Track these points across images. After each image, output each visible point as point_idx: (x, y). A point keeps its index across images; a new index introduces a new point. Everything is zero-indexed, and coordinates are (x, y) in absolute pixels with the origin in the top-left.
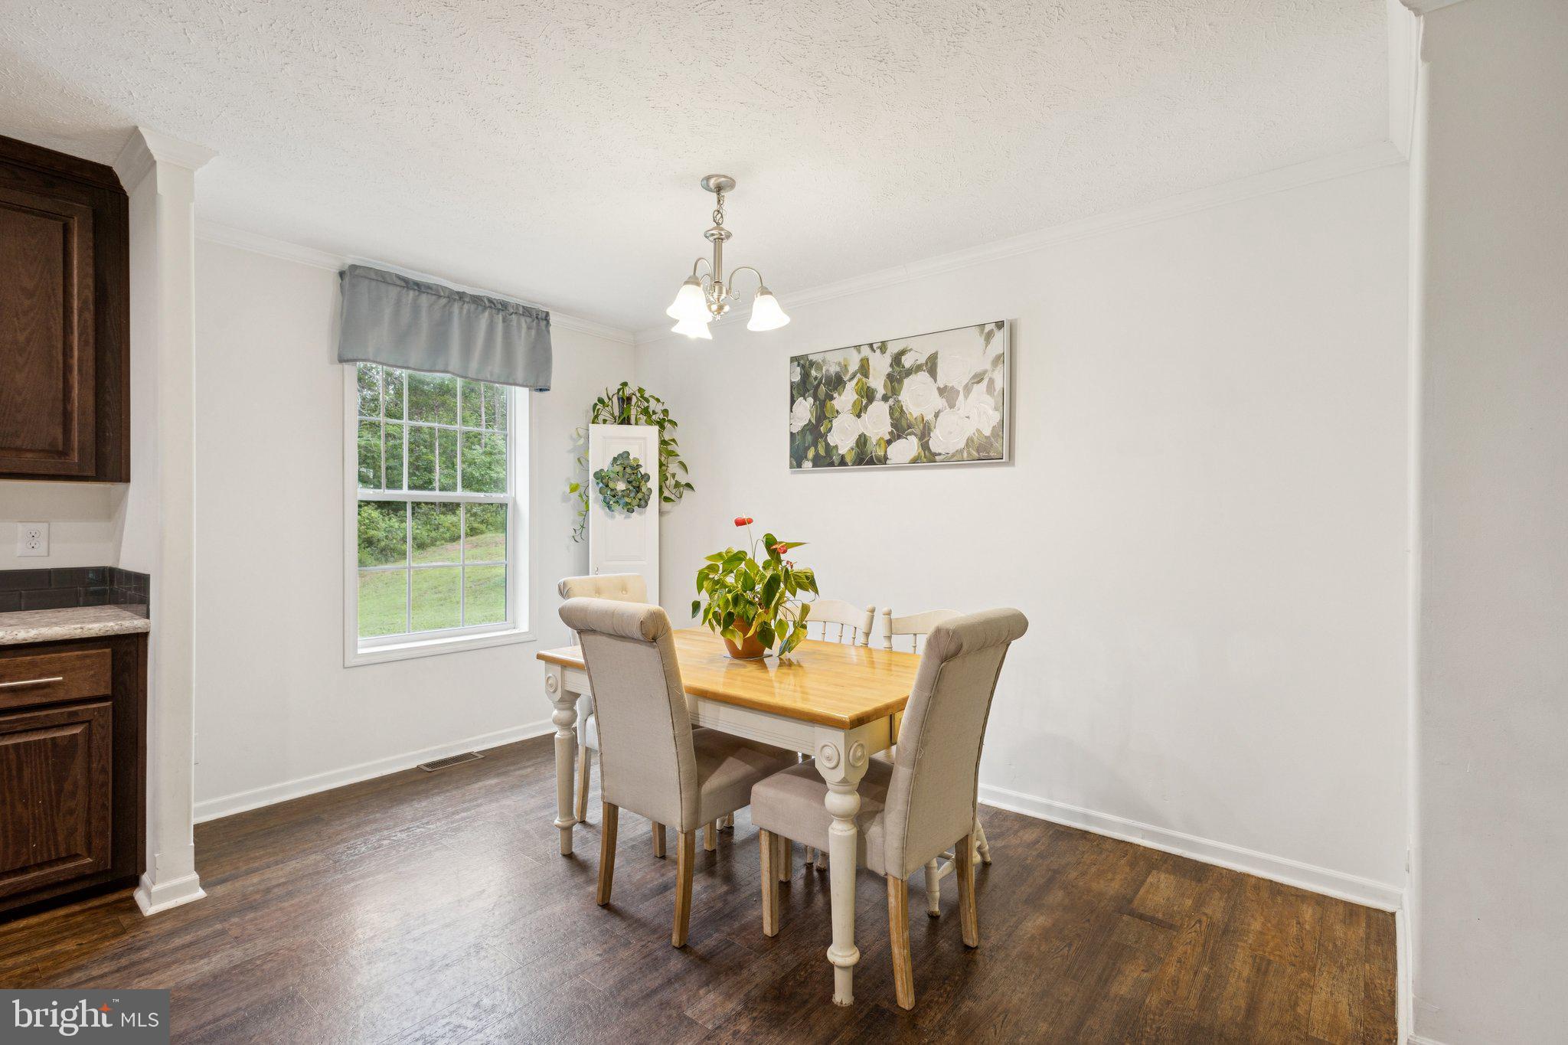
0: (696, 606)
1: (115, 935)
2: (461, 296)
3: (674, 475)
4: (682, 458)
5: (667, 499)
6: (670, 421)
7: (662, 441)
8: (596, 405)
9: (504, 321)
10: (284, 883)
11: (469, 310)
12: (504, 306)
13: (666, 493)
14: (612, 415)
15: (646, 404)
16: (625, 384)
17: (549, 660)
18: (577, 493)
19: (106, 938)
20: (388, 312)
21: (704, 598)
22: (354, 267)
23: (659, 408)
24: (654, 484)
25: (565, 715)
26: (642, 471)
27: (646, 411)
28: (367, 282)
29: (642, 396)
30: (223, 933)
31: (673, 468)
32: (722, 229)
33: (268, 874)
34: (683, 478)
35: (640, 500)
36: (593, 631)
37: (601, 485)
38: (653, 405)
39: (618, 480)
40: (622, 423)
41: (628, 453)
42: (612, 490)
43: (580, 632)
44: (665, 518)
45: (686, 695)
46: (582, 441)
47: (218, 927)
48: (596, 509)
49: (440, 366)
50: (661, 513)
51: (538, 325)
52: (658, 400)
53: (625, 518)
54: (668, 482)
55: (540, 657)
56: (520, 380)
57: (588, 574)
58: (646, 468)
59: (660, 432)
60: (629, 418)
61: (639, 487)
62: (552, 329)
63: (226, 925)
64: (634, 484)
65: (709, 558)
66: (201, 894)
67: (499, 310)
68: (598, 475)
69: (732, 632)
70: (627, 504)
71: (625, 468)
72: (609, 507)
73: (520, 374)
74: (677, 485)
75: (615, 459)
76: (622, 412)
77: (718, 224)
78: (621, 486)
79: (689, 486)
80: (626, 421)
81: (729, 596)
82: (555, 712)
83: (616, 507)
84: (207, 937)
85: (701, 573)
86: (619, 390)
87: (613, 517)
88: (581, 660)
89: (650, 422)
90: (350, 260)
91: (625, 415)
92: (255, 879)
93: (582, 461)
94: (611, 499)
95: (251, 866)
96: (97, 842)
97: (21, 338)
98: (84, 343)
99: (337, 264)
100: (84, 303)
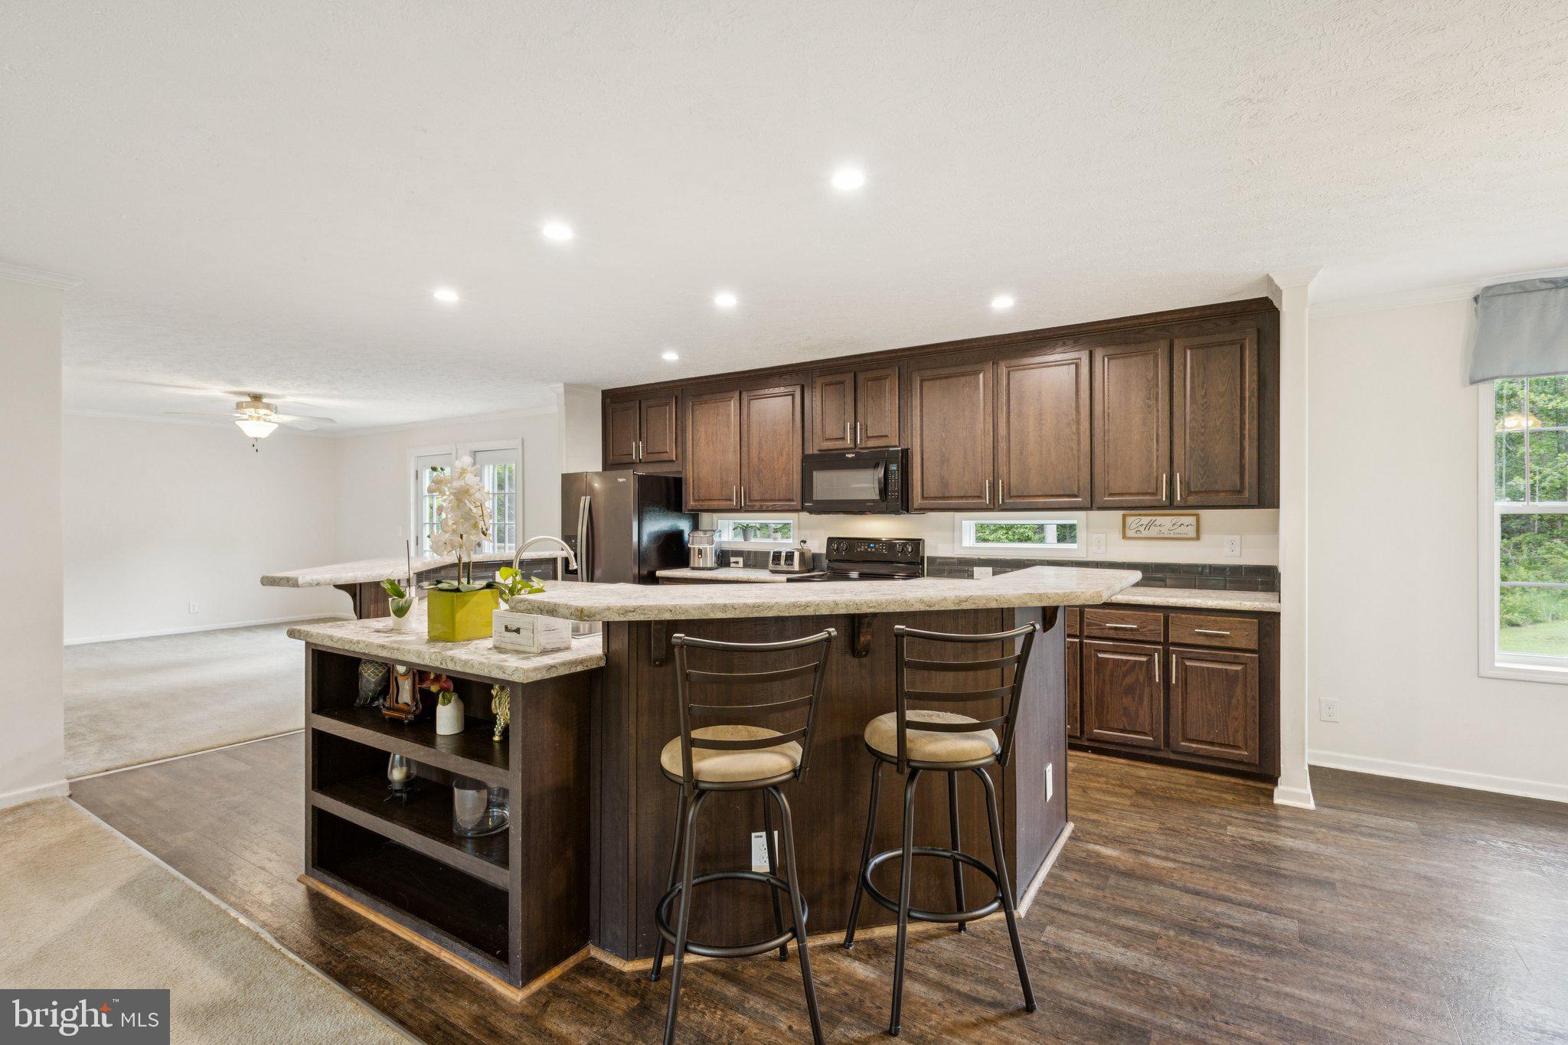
1: (1253, 804)
10: (1372, 828)
19: (1248, 803)
22: (1496, 288)
28: (1502, 297)
30: (1311, 832)
33: (1364, 817)
47: (1311, 828)
63: (1316, 830)
66: (1311, 805)
84: (1300, 830)
90: (1490, 283)
92: (1354, 816)
95: (1356, 807)
96: (1250, 743)
97: (1218, 424)
98: (1252, 418)
99: (1471, 292)
100: (1252, 392)
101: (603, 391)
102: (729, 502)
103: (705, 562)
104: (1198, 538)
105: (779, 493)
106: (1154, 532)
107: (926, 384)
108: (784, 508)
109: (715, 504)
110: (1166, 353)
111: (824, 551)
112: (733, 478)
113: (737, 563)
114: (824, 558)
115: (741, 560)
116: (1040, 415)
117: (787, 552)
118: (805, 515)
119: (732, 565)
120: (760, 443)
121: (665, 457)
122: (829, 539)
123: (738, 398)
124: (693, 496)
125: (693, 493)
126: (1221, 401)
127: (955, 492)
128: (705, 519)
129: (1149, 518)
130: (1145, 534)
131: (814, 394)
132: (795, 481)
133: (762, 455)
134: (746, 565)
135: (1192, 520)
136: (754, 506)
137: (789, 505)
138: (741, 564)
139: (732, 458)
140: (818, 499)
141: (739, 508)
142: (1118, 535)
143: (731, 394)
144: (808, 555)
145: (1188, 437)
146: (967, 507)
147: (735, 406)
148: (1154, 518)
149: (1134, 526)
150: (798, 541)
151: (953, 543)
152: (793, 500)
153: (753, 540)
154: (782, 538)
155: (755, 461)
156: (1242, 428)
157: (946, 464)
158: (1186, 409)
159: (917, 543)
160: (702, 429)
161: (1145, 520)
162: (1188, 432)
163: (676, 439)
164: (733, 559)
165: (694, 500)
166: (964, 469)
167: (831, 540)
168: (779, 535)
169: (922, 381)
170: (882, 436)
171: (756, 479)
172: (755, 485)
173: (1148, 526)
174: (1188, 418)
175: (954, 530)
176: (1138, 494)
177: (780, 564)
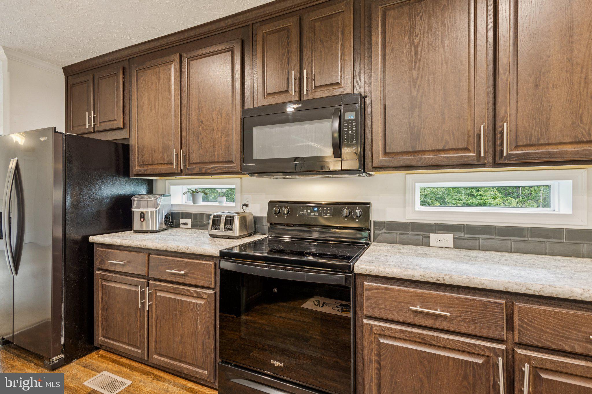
101: (64, 68)
102: (170, 166)
103: (147, 225)
105: (218, 155)
108: (226, 170)
111: (265, 214)
112: (174, 141)
113: (186, 224)
114: (265, 221)
115: (189, 221)
117: (227, 217)
118: (246, 178)
119: (182, 226)
120: (200, 104)
121: (114, 125)
122: (270, 202)
123: (178, 61)
124: (138, 161)
125: (138, 158)
127: (428, 143)
128: (160, 183)
131: (254, 54)
132: (234, 142)
133: (201, 117)
136: (194, 169)
137: (228, 168)
138: (189, 226)
139: (173, 121)
140: (259, 158)
141: (179, 171)
143: (172, 57)
144: (250, 219)
146: (445, 163)
147: (175, 69)
150: (240, 205)
151: (405, 207)
152: (231, 162)
154: (227, 201)
155: (194, 122)
157: (417, 110)
159: (366, 206)
160: (145, 96)
163: (124, 107)
164: (182, 221)
165: (140, 165)
167: (272, 204)
168: (224, 199)
169: (385, 12)
170: (333, 85)
171: (195, 141)
172: (195, 148)
175: (405, 193)
177: (219, 229)
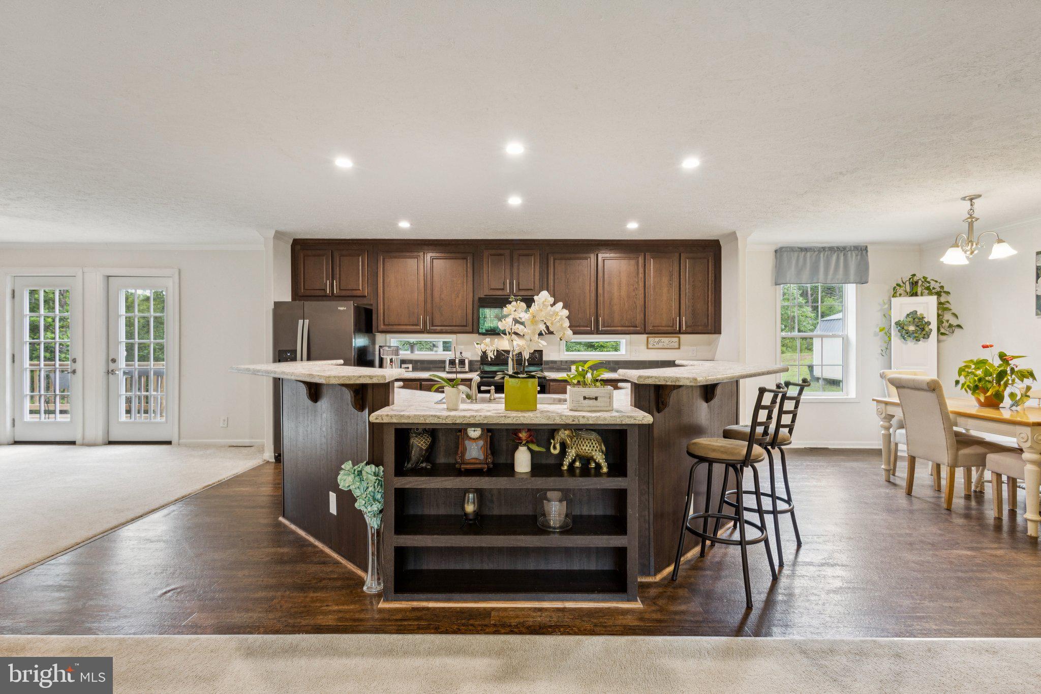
0: (957, 382)
2: (824, 249)
3: (948, 321)
4: (953, 311)
5: (943, 334)
6: (945, 292)
7: (939, 303)
8: (895, 287)
9: (844, 255)
11: (827, 255)
12: (844, 248)
13: (942, 331)
14: (906, 291)
15: (928, 285)
16: (914, 275)
17: (878, 401)
18: (883, 332)
20: (794, 262)
21: (962, 380)
22: (781, 248)
23: (937, 286)
24: (934, 326)
25: (887, 424)
26: (926, 320)
27: (928, 288)
28: (786, 252)
29: (925, 281)
31: (947, 316)
32: (974, 218)
34: (954, 322)
35: (924, 335)
36: (904, 387)
37: (899, 328)
38: (933, 284)
39: (910, 325)
40: (912, 296)
41: (916, 312)
42: (906, 330)
43: (897, 387)
44: (941, 344)
45: (950, 414)
46: (886, 306)
48: (896, 339)
49: (815, 281)
50: (939, 341)
51: (862, 253)
52: (936, 281)
53: (915, 344)
54: (944, 325)
55: (873, 400)
56: (852, 281)
57: (891, 369)
58: (928, 318)
59: (938, 298)
60: (916, 293)
61: (923, 328)
62: (869, 254)
64: (920, 327)
65: (965, 362)
67: (842, 251)
68: (897, 323)
69: (978, 393)
70: (915, 337)
71: (914, 319)
72: (904, 338)
73: (852, 278)
74: (950, 326)
75: (908, 315)
76: (912, 289)
77: (971, 215)
78: (912, 328)
79: (959, 326)
80: (915, 294)
81: (976, 378)
82: (882, 423)
83: (909, 339)
85: (960, 368)
86: (910, 279)
87: (906, 344)
88: (898, 401)
89: (931, 293)
90: (779, 246)
91: (914, 291)
93: (887, 316)
94: (904, 333)
97: (699, 295)
98: (712, 293)
99: (774, 248)
100: (712, 281)
101: (294, 240)
104: (679, 348)
105: (456, 321)
106: (660, 345)
107: (557, 262)
108: (459, 331)
109: (395, 328)
110: (678, 260)
111: (478, 359)
113: (408, 368)
115: (410, 366)
116: (620, 284)
120: (441, 288)
121: (357, 293)
124: (384, 322)
126: (700, 284)
129: (659, 338)
130: (657, 346)
131: (482, 260)
132: (468, 314)
133: (443, 296)
134: (414, 369)
135: (677, 340)
136: (436, 329)
137: (463, 329)
138: (411, 369)
139: (418, 297)
141: (424, 330)
142: (644, 347)
143: (417, 253)
145: (687, 300)
146: (579, 332)
148: (661, 338)
149: (652, 342)
151: (559, 352)
153: (416, 352)
155: (437, 299)
156: (708, 298)
158: (687, 288)
159: (541, 353)
160: (392, 276)
161: (657, 339)
162: (687, 297)
163: (368, 281)
164: (404, 366)
166: (579, 311)
169: (554, 260)
170: (528, 290)
171: (438, 312)
172: (437, 316)
173: (658, 343)
174: (687, 291)
175: (560, 345)
176: (666, 326)
